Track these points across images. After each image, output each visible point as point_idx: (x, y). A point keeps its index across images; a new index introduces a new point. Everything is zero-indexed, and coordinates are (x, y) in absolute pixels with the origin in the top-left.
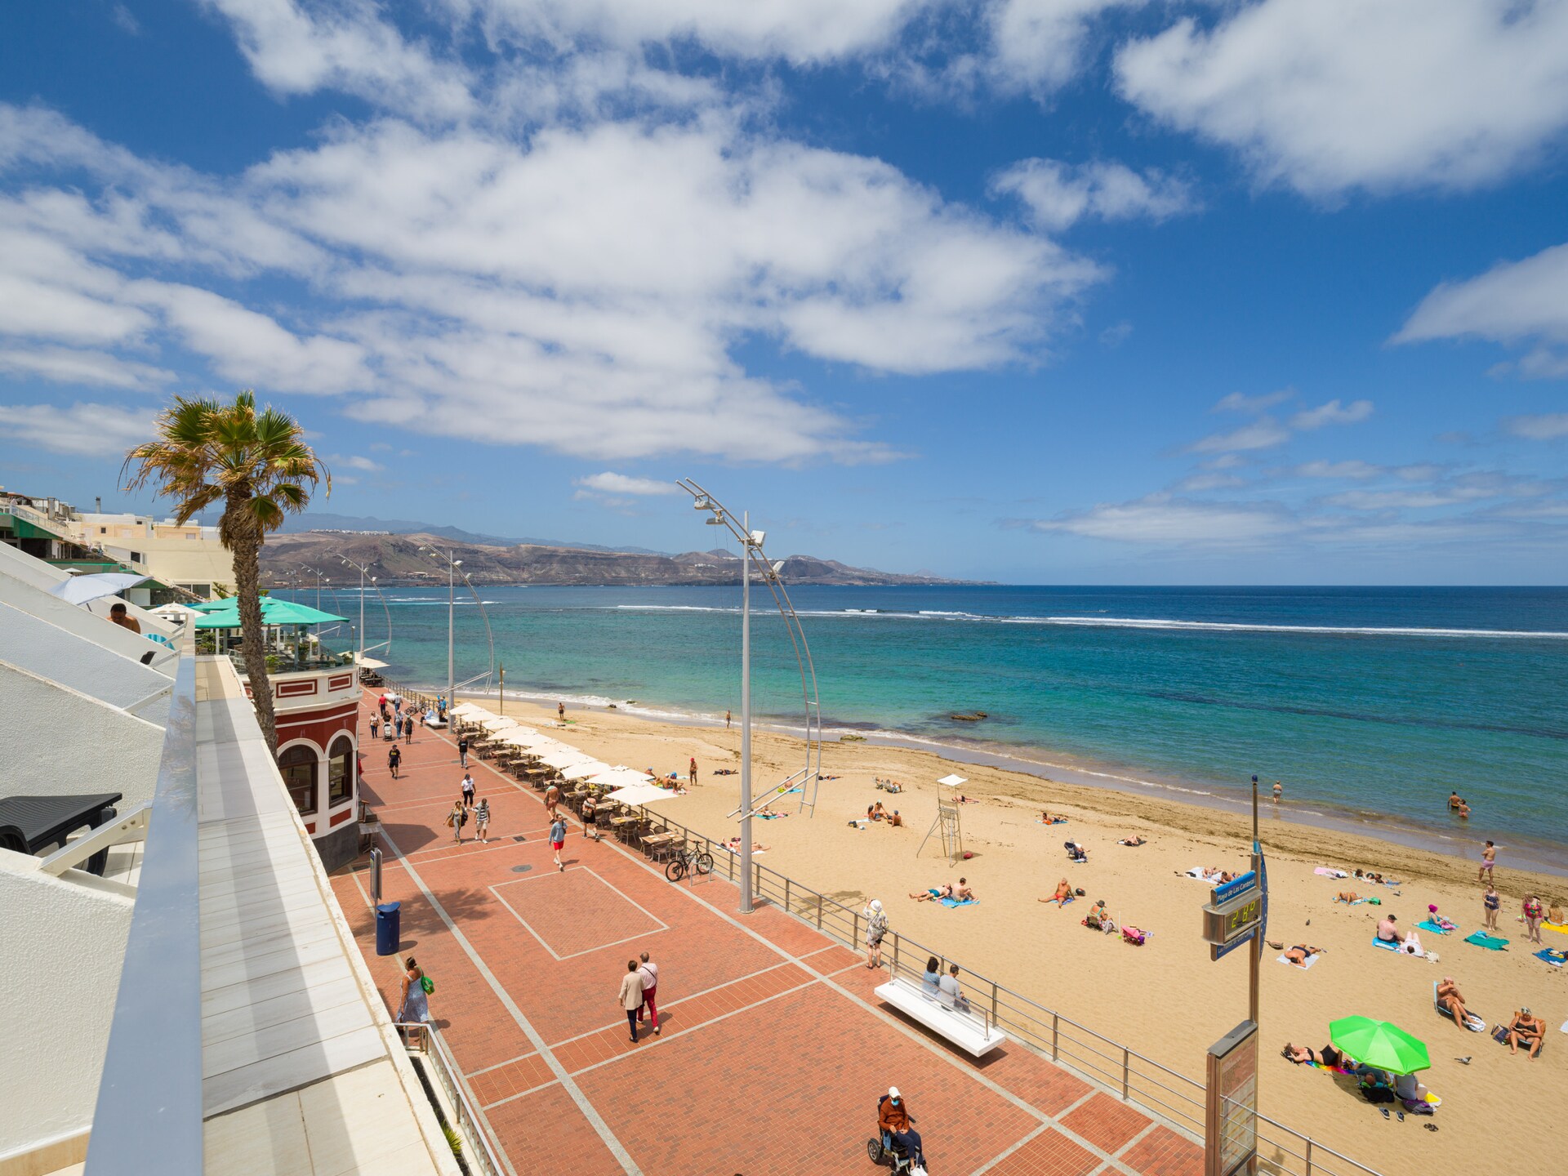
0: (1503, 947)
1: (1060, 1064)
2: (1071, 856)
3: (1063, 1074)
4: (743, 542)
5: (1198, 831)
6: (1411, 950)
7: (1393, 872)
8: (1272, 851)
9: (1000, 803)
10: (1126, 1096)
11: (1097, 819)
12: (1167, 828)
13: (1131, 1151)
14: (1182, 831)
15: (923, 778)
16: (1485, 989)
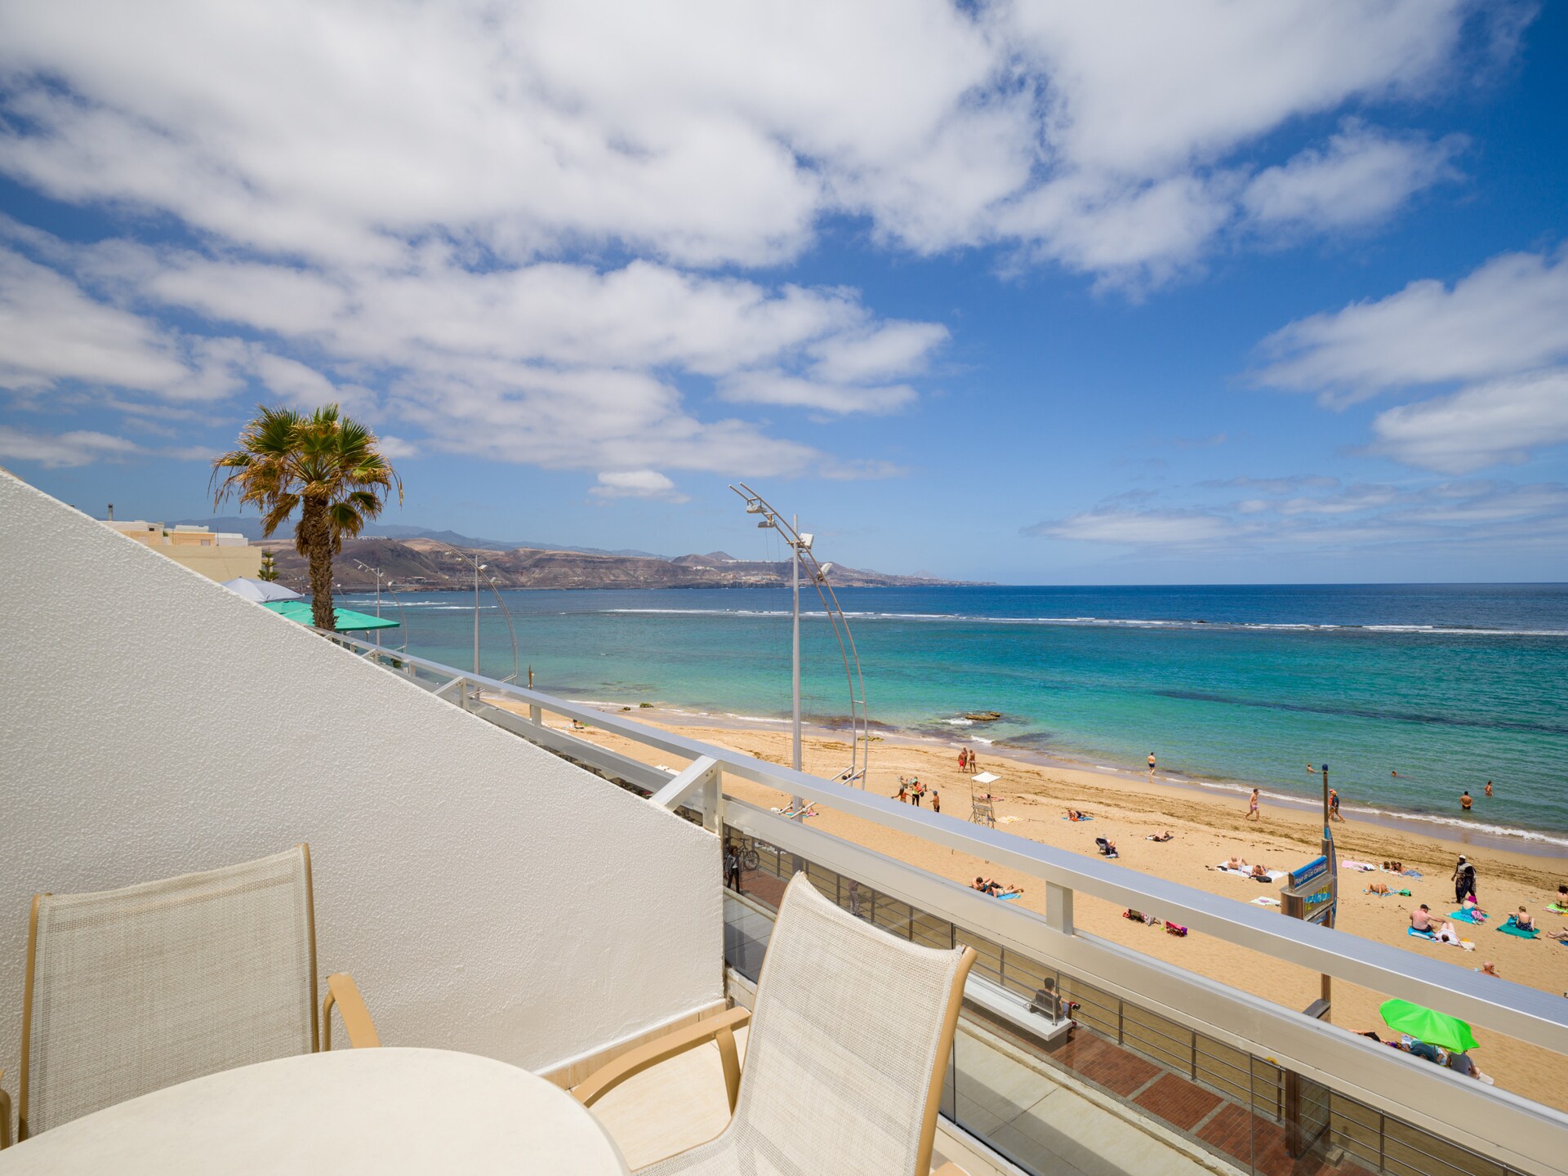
0: (1535, 935)
1: (1126, 1047)
2: (1102, 851)
3: (1129, 1057)
4: (792, 545)
5: (1223, 827)
6: (1445, 939)
7: (1418, 865)
8: (1298, 846)
9: (1024, 801)
10: (1194, 1077)
11: (1122, 815)
12: (1192, 824)
13: (1205, 1128)
14: (1207, 827)
15: (945, 777)
16: (1522, 976)
